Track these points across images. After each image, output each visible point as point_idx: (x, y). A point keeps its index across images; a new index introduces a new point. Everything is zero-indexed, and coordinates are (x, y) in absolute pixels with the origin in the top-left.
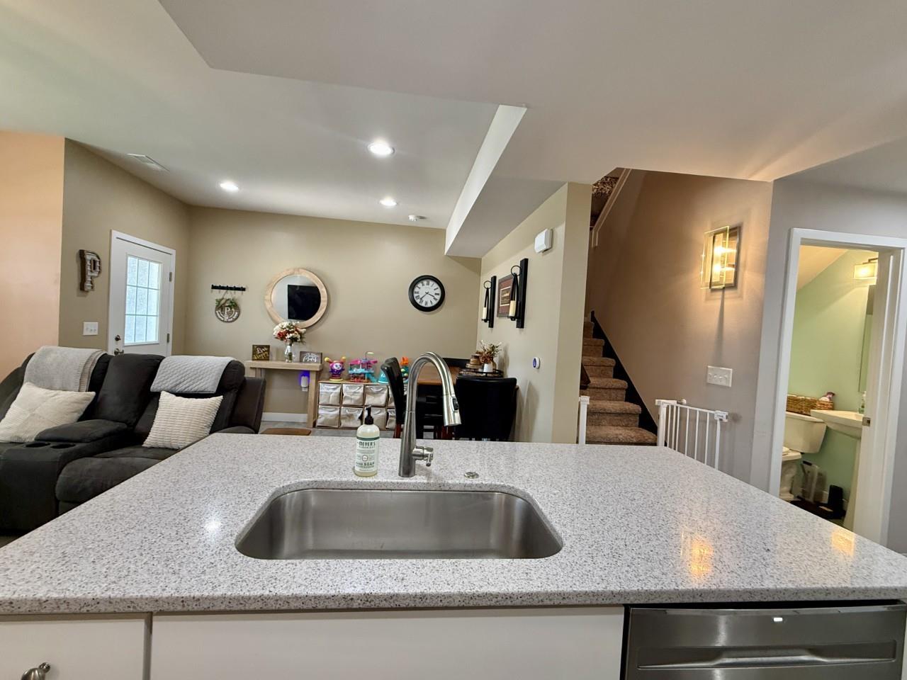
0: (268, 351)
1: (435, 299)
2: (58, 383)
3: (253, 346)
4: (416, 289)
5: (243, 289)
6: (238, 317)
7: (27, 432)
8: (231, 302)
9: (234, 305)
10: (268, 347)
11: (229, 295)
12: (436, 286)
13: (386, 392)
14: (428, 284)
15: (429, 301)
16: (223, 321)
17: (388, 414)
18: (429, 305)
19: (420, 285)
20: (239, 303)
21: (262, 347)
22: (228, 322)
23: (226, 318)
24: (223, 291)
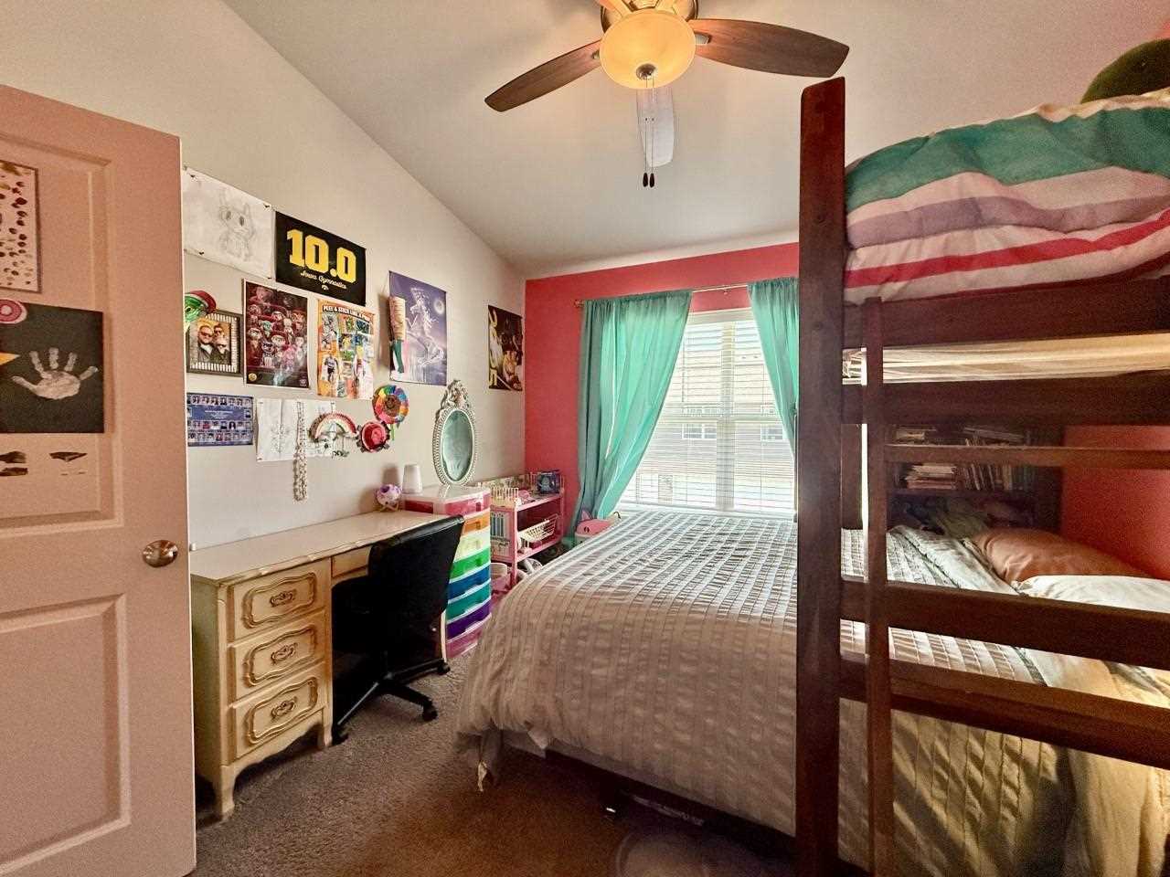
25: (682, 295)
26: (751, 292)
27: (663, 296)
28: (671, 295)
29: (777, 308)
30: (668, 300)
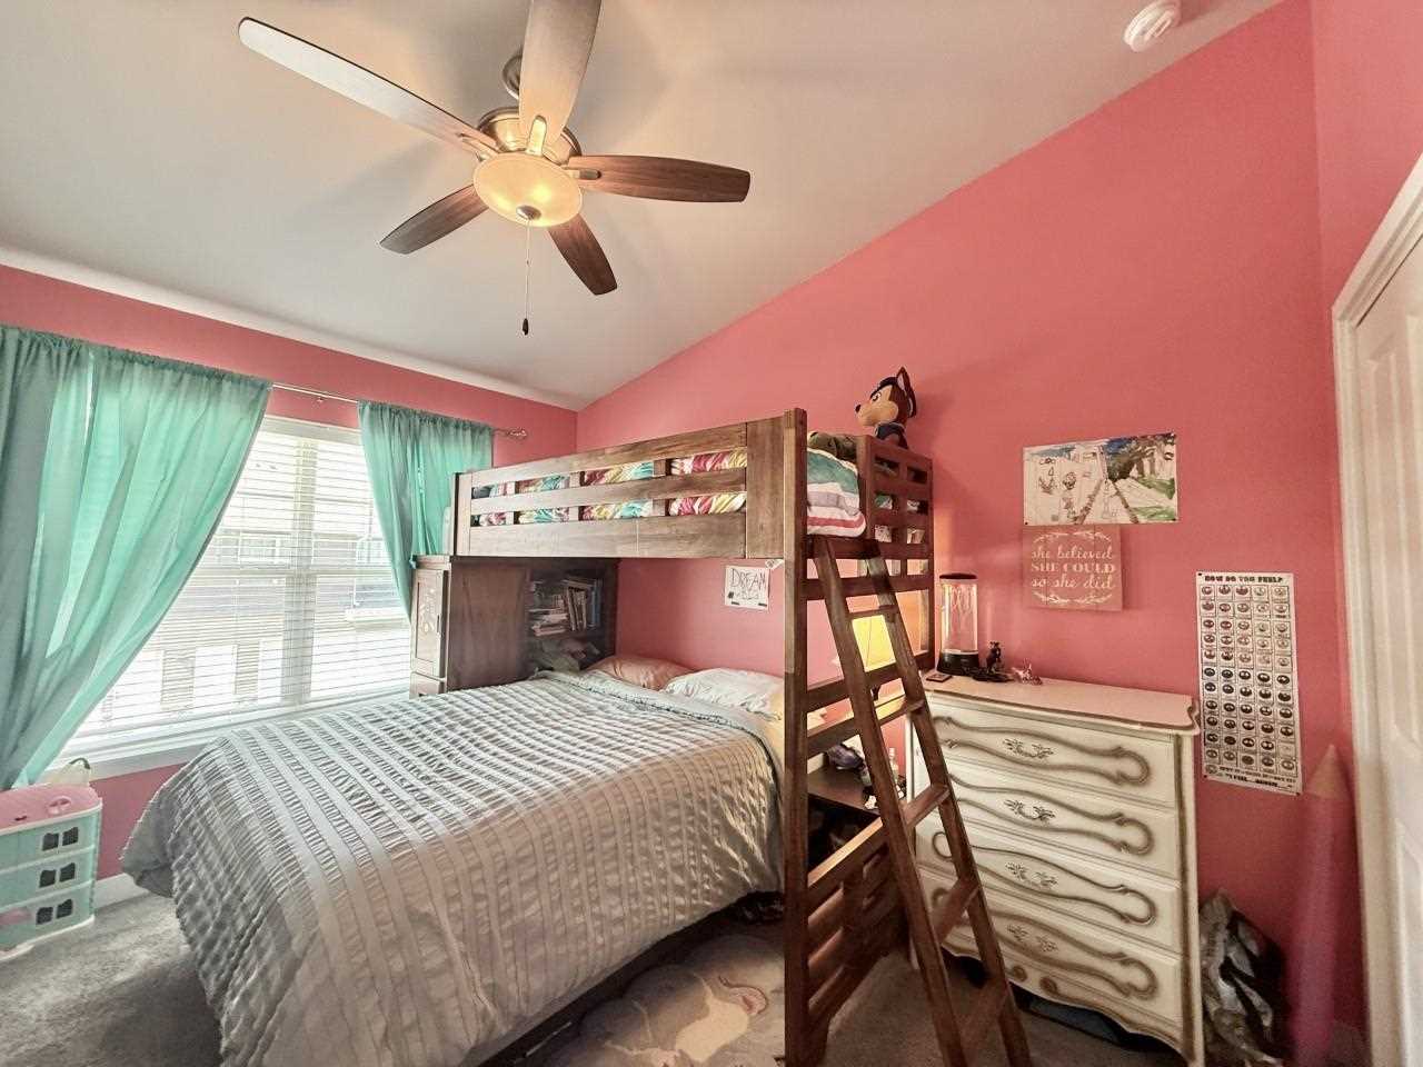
25: (254, 385)
26: (362, 412)
27: (217, 377)
28: (232, 378)
29: (396, 441)
30: (226, 385)
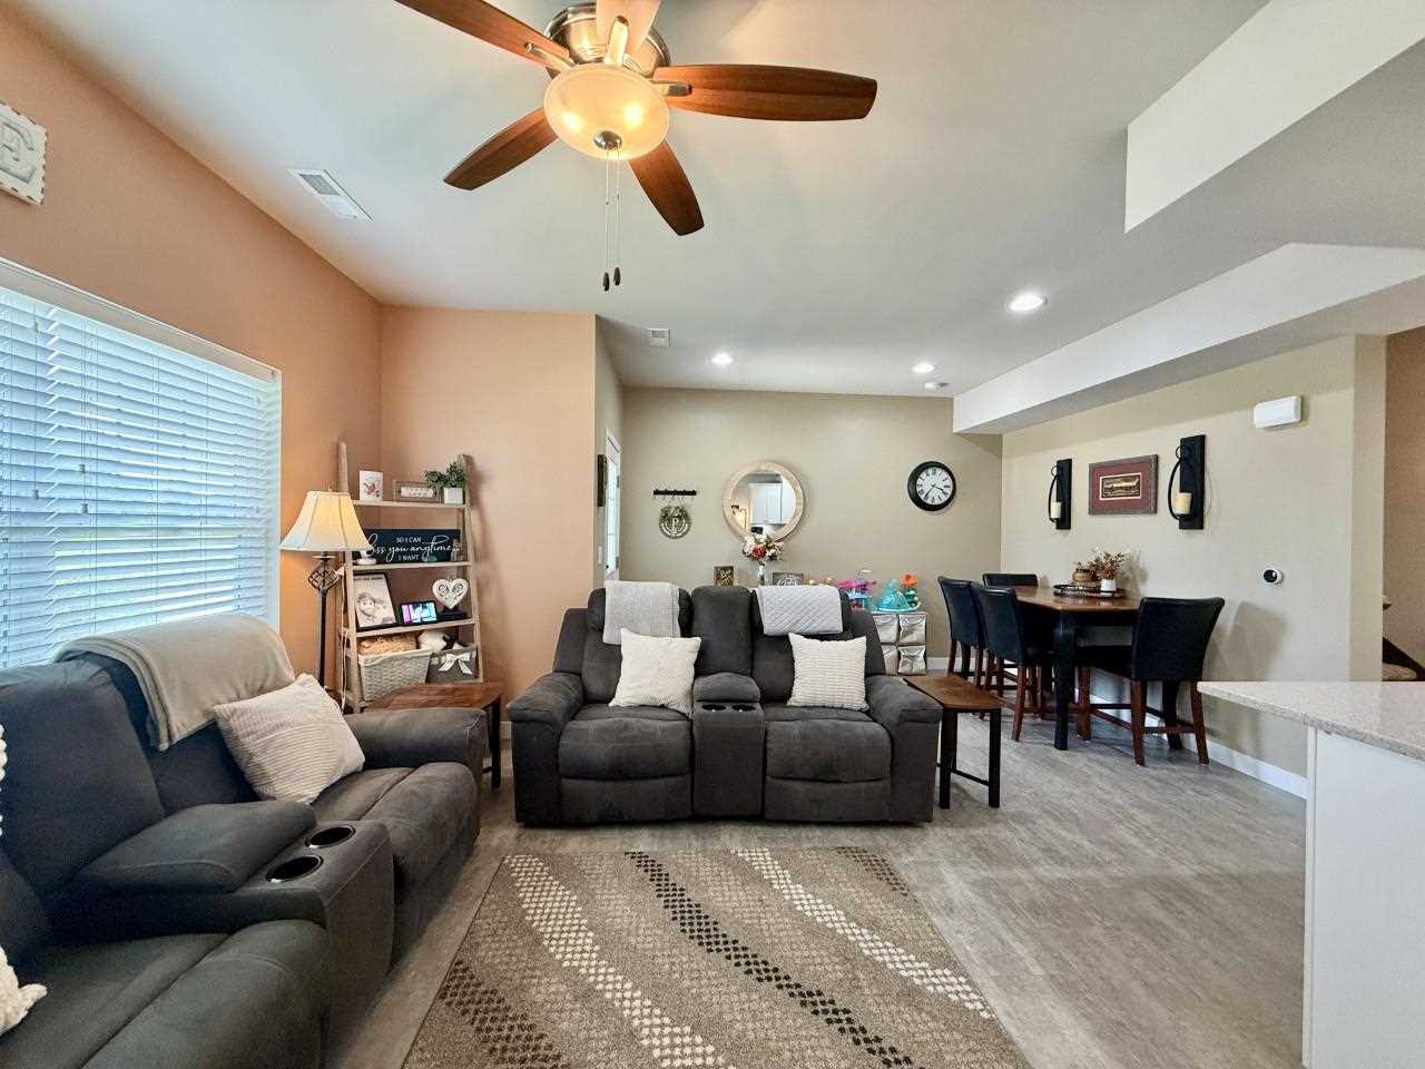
0: (732, 574)
1: (945, 494)
2: (645, 625)
3: (716, 568)
4: (919, 482)
5: (693, 493)
6: (688, 529)
7: (660, 692)
8: (681, 511)
9: (683, 515)
10: (732, 568)
11: (677, 501)
12: (945, 475)
13: (896, 623)
14: (934, 473)
15: (936, 497)
16: (670, 537)
17: (899, 653)
18: (937, 502)
19: (923, 475)
20: (689, 512)
21: (725, 569)
22: (676, 537)
23: (674, 531)
24: (669, 497)
